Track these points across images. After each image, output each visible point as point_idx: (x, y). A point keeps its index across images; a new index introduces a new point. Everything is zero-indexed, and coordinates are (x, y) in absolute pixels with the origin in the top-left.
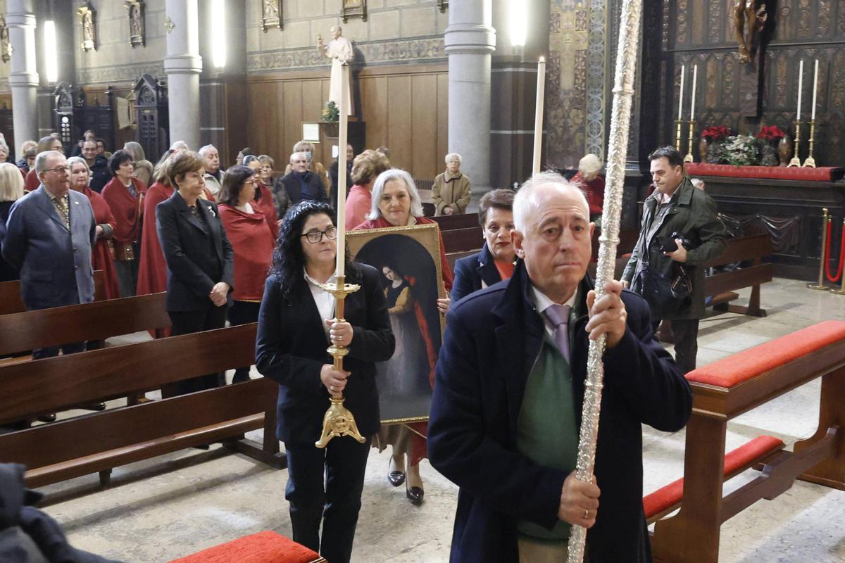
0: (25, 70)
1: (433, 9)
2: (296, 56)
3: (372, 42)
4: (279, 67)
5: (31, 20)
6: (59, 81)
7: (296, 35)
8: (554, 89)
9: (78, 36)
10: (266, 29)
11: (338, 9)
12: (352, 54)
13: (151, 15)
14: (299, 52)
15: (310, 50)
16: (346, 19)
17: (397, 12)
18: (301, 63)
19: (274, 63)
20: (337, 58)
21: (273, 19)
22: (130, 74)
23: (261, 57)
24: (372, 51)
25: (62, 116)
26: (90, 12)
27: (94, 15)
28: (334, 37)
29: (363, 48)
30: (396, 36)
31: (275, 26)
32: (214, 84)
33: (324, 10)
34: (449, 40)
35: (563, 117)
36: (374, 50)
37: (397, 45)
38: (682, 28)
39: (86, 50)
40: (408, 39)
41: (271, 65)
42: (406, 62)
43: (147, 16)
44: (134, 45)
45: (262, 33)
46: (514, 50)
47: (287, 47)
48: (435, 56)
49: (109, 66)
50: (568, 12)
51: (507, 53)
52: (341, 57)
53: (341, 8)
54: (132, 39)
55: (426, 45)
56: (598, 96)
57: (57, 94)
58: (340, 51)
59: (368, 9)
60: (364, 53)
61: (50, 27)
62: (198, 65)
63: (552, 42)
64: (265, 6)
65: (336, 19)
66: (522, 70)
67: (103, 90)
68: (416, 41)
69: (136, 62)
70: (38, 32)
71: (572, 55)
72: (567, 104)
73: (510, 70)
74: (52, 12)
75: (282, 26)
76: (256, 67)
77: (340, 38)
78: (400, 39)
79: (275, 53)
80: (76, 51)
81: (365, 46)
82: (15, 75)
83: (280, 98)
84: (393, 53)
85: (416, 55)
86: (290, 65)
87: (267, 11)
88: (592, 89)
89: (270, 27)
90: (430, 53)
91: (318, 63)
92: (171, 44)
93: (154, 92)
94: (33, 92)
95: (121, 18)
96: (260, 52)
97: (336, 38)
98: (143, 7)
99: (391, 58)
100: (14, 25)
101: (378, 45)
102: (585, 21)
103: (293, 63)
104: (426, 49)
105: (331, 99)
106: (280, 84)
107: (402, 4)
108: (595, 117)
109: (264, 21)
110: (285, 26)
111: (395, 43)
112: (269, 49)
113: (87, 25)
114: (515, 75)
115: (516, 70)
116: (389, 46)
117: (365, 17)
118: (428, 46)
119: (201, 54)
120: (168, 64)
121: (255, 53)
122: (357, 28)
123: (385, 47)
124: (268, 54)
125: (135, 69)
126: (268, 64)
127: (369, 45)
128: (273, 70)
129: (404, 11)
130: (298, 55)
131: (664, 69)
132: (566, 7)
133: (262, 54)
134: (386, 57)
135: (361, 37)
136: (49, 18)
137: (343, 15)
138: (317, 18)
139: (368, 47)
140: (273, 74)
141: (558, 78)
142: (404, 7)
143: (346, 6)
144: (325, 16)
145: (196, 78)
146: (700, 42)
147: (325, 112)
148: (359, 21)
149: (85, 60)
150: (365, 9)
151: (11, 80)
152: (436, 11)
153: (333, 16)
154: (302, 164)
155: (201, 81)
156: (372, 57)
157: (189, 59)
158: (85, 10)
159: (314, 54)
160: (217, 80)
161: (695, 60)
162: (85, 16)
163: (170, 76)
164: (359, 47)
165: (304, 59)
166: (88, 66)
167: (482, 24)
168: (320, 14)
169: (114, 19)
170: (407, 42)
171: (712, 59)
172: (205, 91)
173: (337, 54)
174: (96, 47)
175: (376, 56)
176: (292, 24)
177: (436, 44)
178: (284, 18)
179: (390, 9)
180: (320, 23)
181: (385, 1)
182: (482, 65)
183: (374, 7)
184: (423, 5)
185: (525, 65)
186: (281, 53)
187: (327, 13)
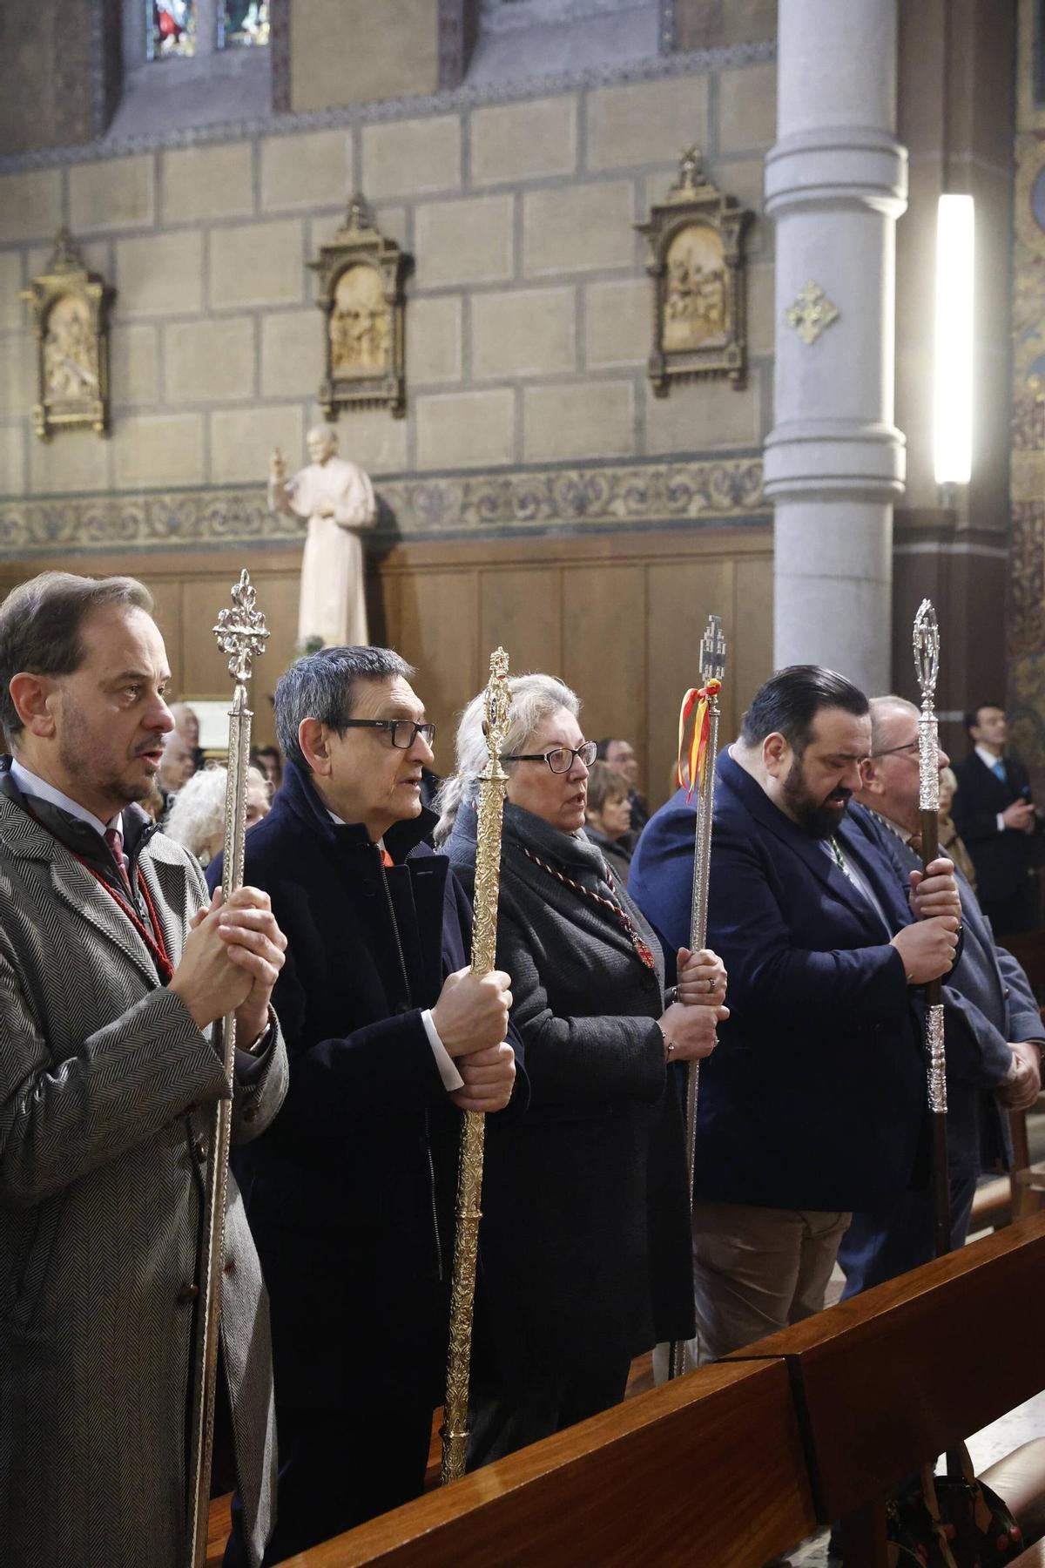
1: (630, 386)
2: (156, 510)
3: (425, 475)
4: (94, 539)
7: (153, 450)
8: (1028, 601)
10: (50, 431)
11: (313, 380)
12: (372, 506)
14: (167, 499)
15: (207, 496)
16: (334, 411)
17: (509, 394)
18: (174, 529)
19: (78, 526)
20: (328, 515)
21: (72, 404)
23: (28, 514)
28: (317, 457)
29: (391, 491)
30: (505, 460)
31: (85, 425)
33: (257, 382)
34: (777, 465)
36: (431, 497)
37: (507, 484)
40: (545, 467)
41: (66, 532)
42: (539, 532)
45: (35, 442)
47: (122, 485)
48: (637, 513)
53: (320, 378)
55: (603, 484)
58: (335, 492)
59: (413, 380)
60: (396, 503)
64: (48, 367)
65: (297, 411)
66: (961, 548)
68: (573, 475)
73: (932, 547)
75: (108, 427)
77: (333, 464)
78: (518, 468)
79: (84, 502)
81: (399, 485)
84: (493, 505)
85: (571, 511)
86: (133, 537)
87: (56, 381)
89: (68, 427)
90: (619, 507)
91: (236, 533)
96: (27, 497)
97: (324, 462)
99: (483, 520)
101: (443, 484)
103: (144, 529)
104: (605, 495)
107: (522, 373)
109: (47, 410)
110: (118, 425)
111: (501, 479)
112: (57, 488)
114: (943, 560)
115: (945, 547)
116: (483, 488)
117: (401, 407)
118: (612, 488)
121: (8, 498)
123: (467, 490)
124: (55, 504)
126: (53, 532)
127: (413, 484)
128: (71, 551)
129: (531, 391)
130: (164, 507)
133: (32, 505)
134: (472, 515)
135: (392, 456)
137: (327, 398)
138: (233, 405)
139: (410, 492)
142: (531, 381)
143: (339, 373)
144: (258, 399)
148: (383, 417)
150: (402, 383)
152: (640, 397)
153: (288, 401)
156: (421, 515)
159: (222, 507)
164: (383, 487)
165: (187, 520)
168: (246, 393)
170: (542, 477)
173: (328, 506)
175: (434, 513)
176: (143, 422)
177: (640, 483)
178: (116, 402)
179: (484, 386)
180: (243, 417)
181: (467, 358)
182: (877, 534)
183: (430, 378)
184: (596, 376)
185: (973, 535)
186: (101, 502)
187: (267, 392)
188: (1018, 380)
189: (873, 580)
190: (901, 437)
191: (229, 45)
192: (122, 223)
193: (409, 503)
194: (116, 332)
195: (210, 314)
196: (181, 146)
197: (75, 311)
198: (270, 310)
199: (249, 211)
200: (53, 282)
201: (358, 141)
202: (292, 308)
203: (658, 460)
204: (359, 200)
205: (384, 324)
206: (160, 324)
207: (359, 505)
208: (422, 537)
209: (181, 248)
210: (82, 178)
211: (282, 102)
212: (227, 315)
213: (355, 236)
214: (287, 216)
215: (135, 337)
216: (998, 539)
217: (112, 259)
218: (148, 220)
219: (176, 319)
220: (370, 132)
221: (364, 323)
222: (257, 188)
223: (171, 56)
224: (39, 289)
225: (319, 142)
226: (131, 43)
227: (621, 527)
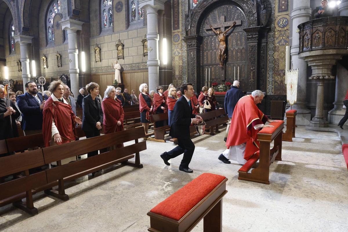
0: (27, 73)
1: (141, 56)
4: (100, 71)
5: (28, 60)
6: (37, 76)
7: (105, 63)
8: (174, 75)
9: (42, 64)
10: (96, 62)
11: (116, 56)
12: (120, 68)
13: (64, 59)
14: (106, 67)
16: (118, 59)
17: (132, 57)
18: (106, 70)
21: (98, 59)
22: (57, 74)
24: (126, 67)
25: (38, 86)
26: (45, 58)
27: (46, 59)
31: (99, 61)
32: (83, 76)
34: (148, 63)
35: (176, 82)
38: (205, 60)
39: (44, 68)
42: (135, 69)
43: (62, 59)
44: (58, 67)
46: (164, 65)
47: (102, 66)
48: (143, 67)
49: (51, 72)
50: (177, 56)
51: (162, 66)
52: (118, 68)
53: (117, 56)
54: (58, 65)
55: (140, 65)
56: (185, 76)
57: (36, 80)
58: (117, 66)
59: (124, 56)
60: (123, 67)
61: (34, 62)
62: (78, 71)
63: (173, 64)
66: (166, 70)
67: (50, 79)
68: (137, 64)
69: (59, 71)
70: (30, 63)
71: (178, 67)
72: (177, 79)
73: (163, 70)
74: (34, 58)
75: (101, 61)
76: (94, 71)
77: (117, 64)
78: (133, 64)
80: (41, 68)
82: (23, 75)
83: (101, 79)
84: (131, 67)
85: (137, 68)
86: (103, 71)
87: (96, 57)
88: (183, 75)
90: (141, 67)
91: (111, 70)
92: (71, 66)
93: (66, 79)
94: (29, 79)
95: (55, 60)
96: (95, 68)
97: (116, 64)
98: (61, 57)
99: (131, 69)
100: (23, 61)
101: (127, 65)
102: (181, 58)
105: (115, 79)
106: (100, 76)
107: (133, 55)
108: (185, 81)
109: (96, 60)
113: (44, 61)
114: (165, 72)
115: (165, 70)
117: (123, 58)
119: (79, 68)
120: (70, 71)
121: (93, 68)
122: (121, 61)
123: (129, 66)
124: (97, 68)
125: (59, 73)
126: (97, 71)
127: (125, 65)
131: (201, 70)
132: (176, 55)
134: (129, 68)
135: (123, 63)
136: (33, 60)
140: (99, 73)
141: (175, 72)
142: (134, 56)
143: (118, 56)
144: (112, 58)
145: (78, 74)
146: (210, 63)
147: (114, 82)
148: (122, 59)
149: (44, 71)
150: (123, 56)
151: (22, 76)
153: (115, 58)
154: (119, 93)
155: (79, 75)
157: (76, 69)
158: (44, 57)
159: (110, 68)
160: (83, 75)
161: (209, 67)
162: (44, 59)
163: (70, 74)
164: (122, 66)
166: (45, 72)
167: (157, 59)
168: (111, 58)
169: (52, 60)
170: (135, 64)
171: (213, 67)
172: (80, 78)
174: (47, 67)
175: (127, 68)
176: (103, 61)
177: (143, 65)
178: (101, 59)
179: (130, 56)
180: (111, 60)
181: (129, 54)
182: (157, 69)
183: (126, 56)
184: (139, 55)
185: (167, 69)
186: (100, 68)
187: (113, 57)
188: (173, 55)
189: (157, 73)
190: (159, 61)
191: (110, 26)
192: (101, 43)
193: (124, 67)
194: (101, 53)
195: (108, 51)
196: (106, 36)
197: (98, 51)
198: (113, 50)
199: (111, 41)
200: (96, 48)
201: (119, 34)
202: (115, 50)
203: (144, 63)
204: (119, 40)
205: (122, 51)
206: (104, 52)
207: (119, 68)
208: (126, 70)
209: (106, 45)
210: (98, 39)
211: (113, 31)
212: (109, 51)
213: (119, 43)
214: (114, 41)
215: (102, 53)
216: (171, 69)
217: (101, 46)
218: (103, 42)
219: (106, 51)
220: (120, 34)
221: (120, 51)
222: (112, 39)
223: (106, 28)
224: (95, 49)
225: (116, 35)
226: (102, 27)
227: (141, 69)
